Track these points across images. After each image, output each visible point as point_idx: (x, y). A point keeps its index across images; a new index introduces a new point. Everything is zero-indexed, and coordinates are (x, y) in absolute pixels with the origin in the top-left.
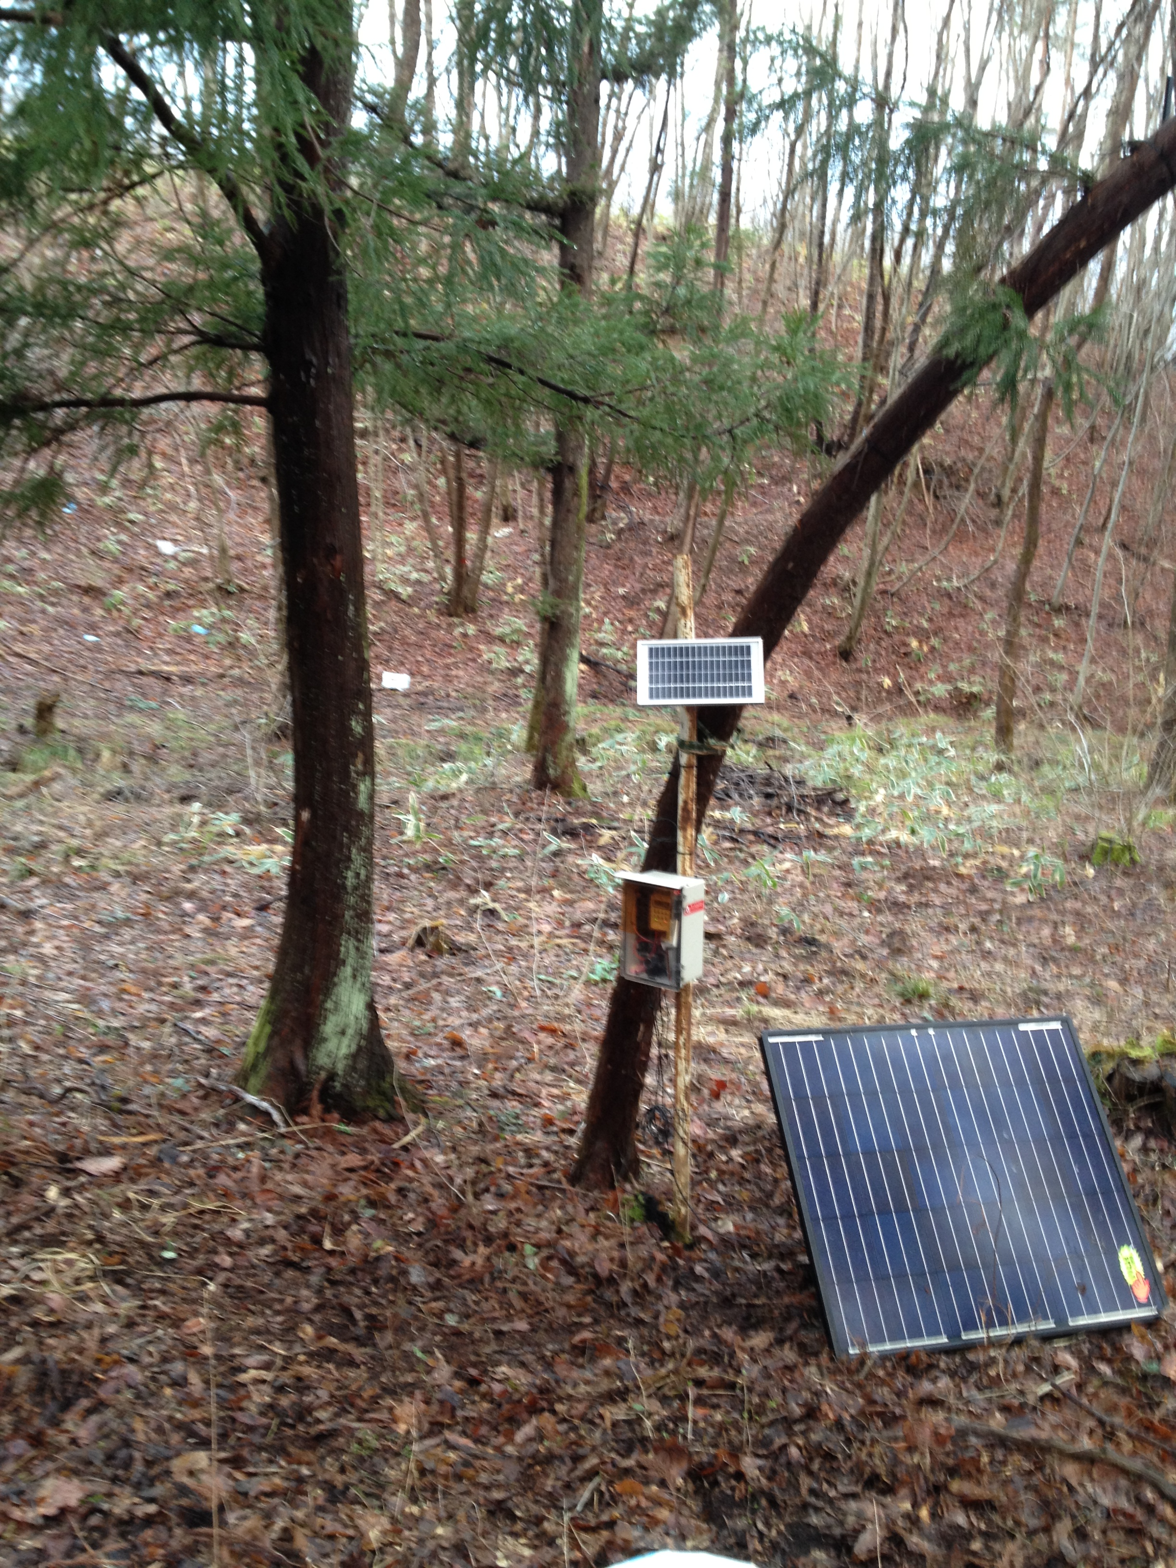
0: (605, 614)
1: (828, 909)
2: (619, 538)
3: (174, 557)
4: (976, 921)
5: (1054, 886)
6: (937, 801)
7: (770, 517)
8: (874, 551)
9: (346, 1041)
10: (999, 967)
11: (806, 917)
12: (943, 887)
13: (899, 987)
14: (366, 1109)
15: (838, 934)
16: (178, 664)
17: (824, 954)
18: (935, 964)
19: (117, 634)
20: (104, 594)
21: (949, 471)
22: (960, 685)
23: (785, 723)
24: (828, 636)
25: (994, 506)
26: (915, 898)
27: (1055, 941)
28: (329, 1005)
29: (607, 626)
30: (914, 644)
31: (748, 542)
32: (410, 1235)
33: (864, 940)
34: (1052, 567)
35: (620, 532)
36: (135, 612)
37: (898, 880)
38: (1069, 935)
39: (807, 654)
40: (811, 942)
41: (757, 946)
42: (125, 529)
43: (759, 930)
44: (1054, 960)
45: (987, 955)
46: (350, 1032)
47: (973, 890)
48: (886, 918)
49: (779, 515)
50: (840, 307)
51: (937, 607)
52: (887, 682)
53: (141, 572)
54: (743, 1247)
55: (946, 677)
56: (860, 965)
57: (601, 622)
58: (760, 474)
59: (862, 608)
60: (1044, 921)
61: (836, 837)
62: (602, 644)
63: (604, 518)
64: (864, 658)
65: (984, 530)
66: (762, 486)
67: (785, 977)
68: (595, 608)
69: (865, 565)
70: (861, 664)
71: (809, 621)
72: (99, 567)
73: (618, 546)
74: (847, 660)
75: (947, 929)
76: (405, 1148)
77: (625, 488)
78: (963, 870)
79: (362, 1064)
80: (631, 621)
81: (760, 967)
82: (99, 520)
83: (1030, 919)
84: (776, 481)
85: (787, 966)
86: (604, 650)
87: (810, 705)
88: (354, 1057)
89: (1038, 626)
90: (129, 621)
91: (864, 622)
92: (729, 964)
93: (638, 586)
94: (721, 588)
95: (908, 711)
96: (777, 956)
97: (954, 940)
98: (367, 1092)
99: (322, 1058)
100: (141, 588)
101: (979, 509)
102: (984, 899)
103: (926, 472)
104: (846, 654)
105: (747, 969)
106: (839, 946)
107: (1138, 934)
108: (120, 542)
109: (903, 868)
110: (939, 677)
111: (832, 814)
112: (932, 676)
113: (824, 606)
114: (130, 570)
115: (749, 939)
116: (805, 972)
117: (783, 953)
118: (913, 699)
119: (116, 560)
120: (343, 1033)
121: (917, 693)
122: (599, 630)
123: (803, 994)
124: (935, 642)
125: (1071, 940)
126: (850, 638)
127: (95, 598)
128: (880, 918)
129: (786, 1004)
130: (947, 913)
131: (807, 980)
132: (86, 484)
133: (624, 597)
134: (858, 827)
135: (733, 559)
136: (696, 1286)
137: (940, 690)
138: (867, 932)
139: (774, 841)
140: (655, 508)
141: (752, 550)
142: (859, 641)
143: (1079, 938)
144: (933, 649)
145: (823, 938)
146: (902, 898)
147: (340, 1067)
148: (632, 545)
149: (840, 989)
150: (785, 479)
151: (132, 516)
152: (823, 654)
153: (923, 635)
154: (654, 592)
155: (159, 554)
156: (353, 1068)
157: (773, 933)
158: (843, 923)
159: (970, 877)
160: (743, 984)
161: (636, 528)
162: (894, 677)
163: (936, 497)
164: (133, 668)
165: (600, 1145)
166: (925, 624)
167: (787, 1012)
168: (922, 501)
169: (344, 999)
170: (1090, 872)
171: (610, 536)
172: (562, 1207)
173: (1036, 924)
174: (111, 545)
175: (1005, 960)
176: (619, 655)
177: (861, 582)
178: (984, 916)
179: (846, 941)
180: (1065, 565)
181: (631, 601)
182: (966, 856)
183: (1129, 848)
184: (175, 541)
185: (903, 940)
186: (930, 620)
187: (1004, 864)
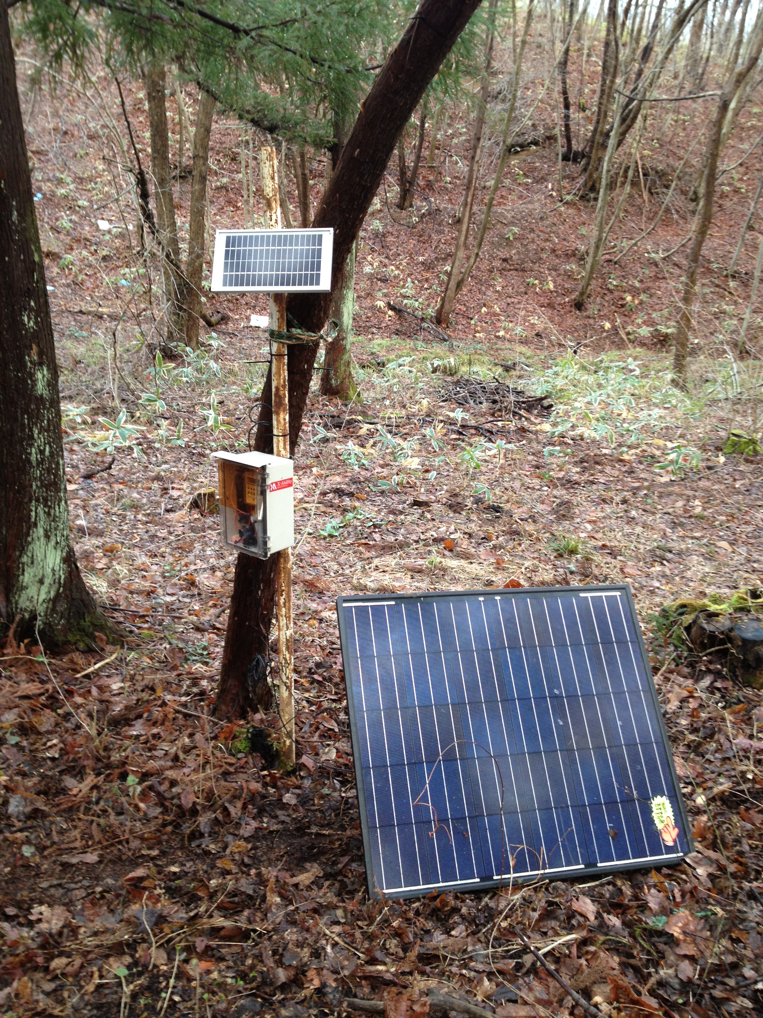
0: (410, 275)
1: (517, 484)
2: (421, 221)
3: (109, 232)
4: (628, 495)
5: (691, 469)
6: (620, 407)
7: (530, 206)
8: (601, 231)
9: (44, 589)
10: (638, 530)
11: (497, 491)
12: (608, 469)
13: (555, 545)
14: (67, 643)
15: (519, 503)
16: (109, 307)
17: (505, 518)
18: (589, 527)
19: (68, 285)
20: (60, 258)
21: (661, 175)
22: (659, 327)
23: (529, 353)
24: (567, 292)
25: (692, 200)
26: (586, 477)
27: (686, 511)
28: (25, 559)
29: (409, 284)
30: (629, 298)
31: (513, 224)
32: (44, 759)
33: (540, 507)
34: (731, 244)
35: (423, 216)
36: (81, 271)
37: (576, 464)
38: (697, 507)
39: (550, 306)
40: (497, 509)
41: (455, 512)
42: (74, 212)
43: (460, 500)
44: (682, 525)
45: (631, 521)
46: (47, 581)
47: (631, 472)
48: (560, 492)
49: (537, 205)
50: (589, 55)
51: (647, 272)
52: (608, 325)
53: (85, 242)
54: (338, 774)
55: (650, 323)
56: (530, 527)
57: (405, 281)
58: (525, 175)
59: (592, 272)
60: (681, 495)
61: (536, 433)
62: (405, 297)
63: (411, 206)
64: (592, 309)
65: (684, 218)
66: (527, 184)
67: (470, 535)
68: (402, 271)
69: (593, 241)
70: (589, 312)
71: (555, 282)
72: (58, 239)
73: (421, 226)
74: (579, 309)
75: (604, 501)
76: (87, 676)
77: (429, 185)
78: (626, 457)
79: (62, 606)
80: (427, 280)
81: (452, 528)
82: (58, 206)
83: (670, 494)
84: (538, 181)
85: (473, 527)
86: (405, 301)
87: (550, 341)
88: (55, 600)
89: (717, 286)
90: (76, 276)
91: (593, 282)
92: (430, 525)
93: (433, 256)
94: (492, 257)
95: (620, 345)
96: (469, 520)
97: (608, 509)
98: (68, 629)
99: (23, 602)
100: (85, 253)
101: (680, 202)
102: (638, 479)
103: (645, 175)
104: (579, 305)
105: (443, 529)
106: (518, 513)
107: (751, 507)
108: (71, 221)
109: (581, 455)
110: (644, 322)
111: (540, 415)
112: (640, 321)
113: (565, 271)
114: (78, 241)
115: (450, 507)
116: (487, 531)
117: (474, 517)
118: (624, 337)
119: (68, 234)
120: (41, 582)
121: (628, 334)
122: (403, 287)
123: (482, 549)
124: (643, 297)
125: (698, 510)
126: (582, 294)
127: (54, 260)
128: (555, 492)
129: (466, 556)
130: (607, 489)
131: (487, 539)
132: (49, 180)
133: (423, 263)
134: (555, 425)
135: (502, 237)
136: (279, 813)
137: (645, 331)
138: (543, 503)
139: (490, 435)
140: (450, 200)
141: (516, 230)
142: (589, 296)
143: (704, 509)
144: (641, 303)
145: (506, 507)
146: (576, 478)
147: (41, 609)
148: (430, 225)
149: (511, 545)
150: (543, 180)
151: (80, 203)
152: (563, 305)
153: (635, 292)
154: (445, 259)
155: (98, 229)
156: (54, 610)
157: (469, 502)
158: (526, 495)
159: (629, 462)
160: (436, 541)
161: (434, 213)
162: (613, 321)
163: (651, 193)
164: (77, 309)
165: (231, 682)
166: (637, 284)
167: (463, 563)
168: (641, 196)
169: (39, 554)
170: (722, 459)
171: (415, 219)
172: (191, 735)
173: (673, 497)
174: (65, 223)
175: (645, 526)
176: (417, 304)
177: (591, 252)
178: (635, 491)
179: (525, 508)
180: (740, 243)
181: (428, 266)
182: (629, 447)
183: (753, 442)
184: (110, 221)
185: (569, 509)
186: (641, 281)
187: (658, 453)
